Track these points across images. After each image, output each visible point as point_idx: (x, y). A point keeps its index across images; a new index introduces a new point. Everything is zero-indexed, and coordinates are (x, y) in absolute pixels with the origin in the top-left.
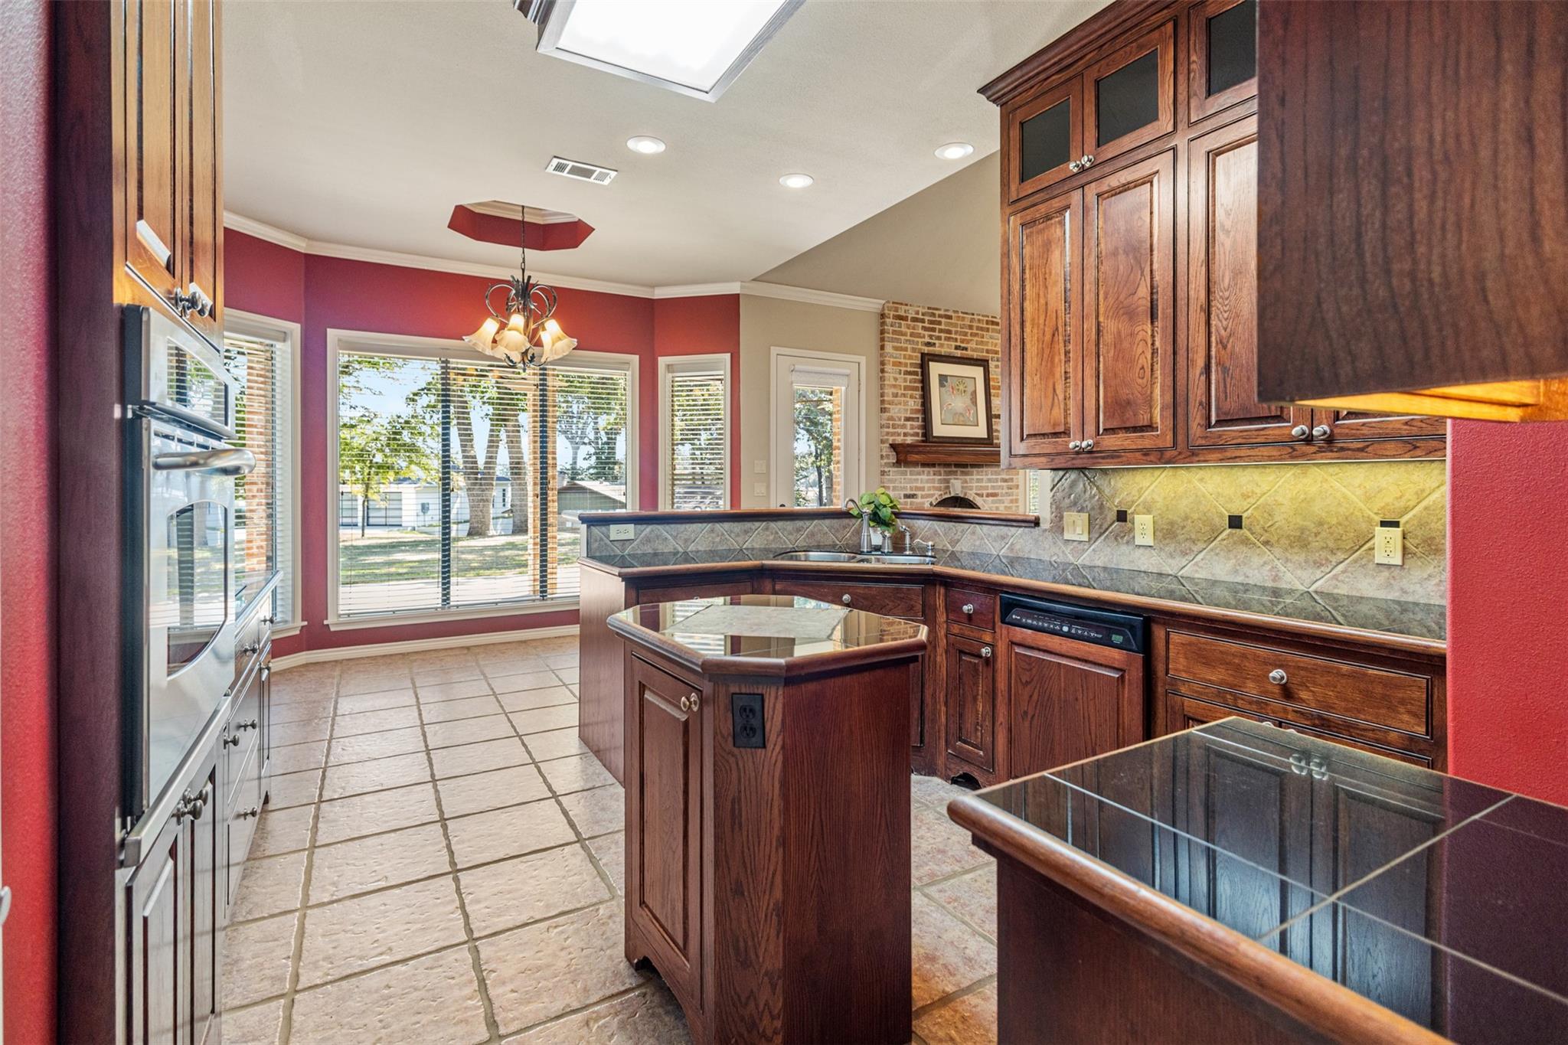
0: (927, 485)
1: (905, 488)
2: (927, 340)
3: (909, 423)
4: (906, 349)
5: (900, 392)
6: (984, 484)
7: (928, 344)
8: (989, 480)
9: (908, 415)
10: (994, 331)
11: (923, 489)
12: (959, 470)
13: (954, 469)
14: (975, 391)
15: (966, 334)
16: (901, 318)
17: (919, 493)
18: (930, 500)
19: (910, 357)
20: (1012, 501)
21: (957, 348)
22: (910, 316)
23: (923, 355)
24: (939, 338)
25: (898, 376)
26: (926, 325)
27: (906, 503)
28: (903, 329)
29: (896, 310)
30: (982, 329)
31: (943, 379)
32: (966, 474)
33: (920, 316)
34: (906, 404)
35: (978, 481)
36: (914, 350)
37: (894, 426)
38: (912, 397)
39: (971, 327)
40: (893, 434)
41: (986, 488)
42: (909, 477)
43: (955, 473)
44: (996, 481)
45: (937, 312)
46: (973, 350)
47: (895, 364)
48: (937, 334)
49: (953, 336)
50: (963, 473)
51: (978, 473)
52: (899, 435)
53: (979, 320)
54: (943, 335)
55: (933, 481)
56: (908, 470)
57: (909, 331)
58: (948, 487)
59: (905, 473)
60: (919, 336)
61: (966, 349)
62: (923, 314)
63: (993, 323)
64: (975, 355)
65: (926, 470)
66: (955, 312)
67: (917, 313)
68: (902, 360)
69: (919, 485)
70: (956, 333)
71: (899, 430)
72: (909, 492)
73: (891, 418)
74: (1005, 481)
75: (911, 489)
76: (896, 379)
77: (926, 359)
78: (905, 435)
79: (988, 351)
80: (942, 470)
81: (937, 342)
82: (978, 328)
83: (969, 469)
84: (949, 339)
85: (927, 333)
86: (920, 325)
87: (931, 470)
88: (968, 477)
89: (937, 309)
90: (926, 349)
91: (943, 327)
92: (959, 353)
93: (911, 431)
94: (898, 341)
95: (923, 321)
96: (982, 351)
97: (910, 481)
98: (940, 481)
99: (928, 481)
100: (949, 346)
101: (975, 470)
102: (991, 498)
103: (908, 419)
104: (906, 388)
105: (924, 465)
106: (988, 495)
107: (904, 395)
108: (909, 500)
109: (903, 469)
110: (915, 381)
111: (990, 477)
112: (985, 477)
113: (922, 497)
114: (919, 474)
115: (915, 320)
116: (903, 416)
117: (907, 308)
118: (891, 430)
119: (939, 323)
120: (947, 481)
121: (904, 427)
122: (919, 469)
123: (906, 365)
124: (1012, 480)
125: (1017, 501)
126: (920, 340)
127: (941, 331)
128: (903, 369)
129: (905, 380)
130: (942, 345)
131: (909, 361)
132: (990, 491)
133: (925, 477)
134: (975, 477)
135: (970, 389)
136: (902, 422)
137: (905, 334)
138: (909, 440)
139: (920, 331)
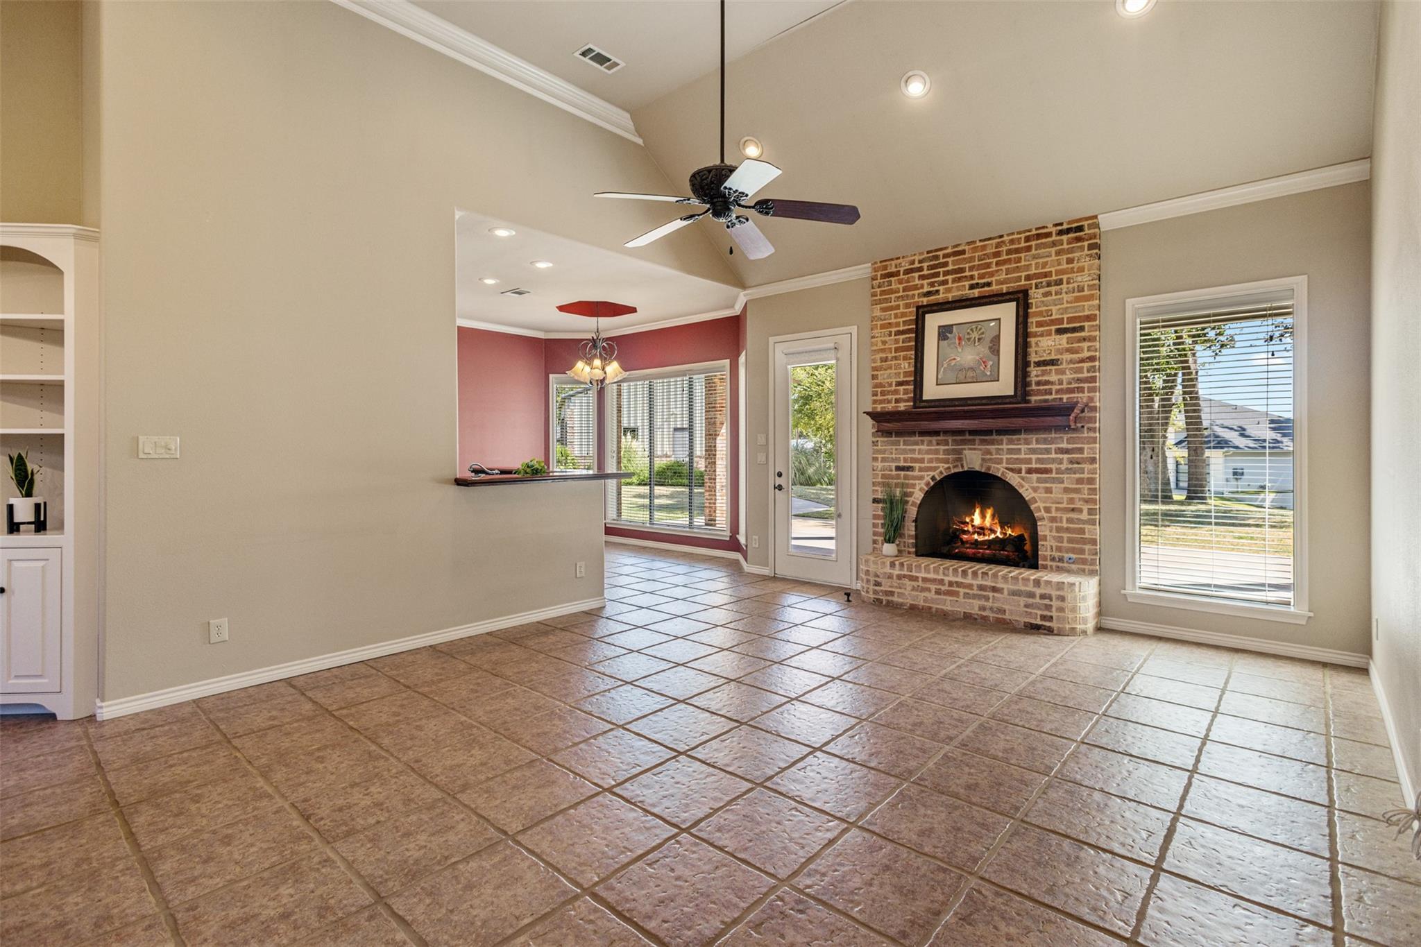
0: (927, 457)
1: (898, 460)
2: (926, 289)
3: (901, 388)
4: (898, 307)
5: (890, 356)
6: (1023, 456)
7: (929, 294)
8: (1033, 451)
9: (902, 379)
10: (1038, 247)
11: (922, 461)
12: (977, 438)
13: (967, 437)
14: (998, 337)
15: (988, 266)
16: (891, 275)
17: (917, 465)
18: (932, 474)
19: (903, 315)
20: (1080, 481)
21: (972, 287)
22: (902, 270)
23: (918, 308)
24: (945, 282)
25: (887, 339)
26: (925, 272)
27: (898, 477)
28: (893, 286)
29: (885, 268)
30: (1017, 251)
31: (944, 332)
32: (992, 443)
33: (917, 265)
34: (898, 367)
35: (1010, 451)
36: (907, 306)
37: (883, 393)
38: (905, 358)
39: (997, 254)
40: (881, 402)
41: (1029, 461)
42: (902, 447)
43: (972, 442)
44: (1048, 451)
45: (941, 253)
46: (1000, 283)
47: (882, 327)
48: (941, 278)
49: (967, 274)
50: (983, 442)
51: (1011, 442)
52: (889, 402)
53: (1012, 241)
54: (950, 277)
55: (937, 452)
56: (902, 440)
57: (901, 287)
58: (960, 460)
59: (897, 443)
60: (916, 288)
61: (989, 284)
62: (920, 262)
63: (1039, 236)
64: (1004, 288)
65: (926, 439)
66: (969, 244)
67: (913, 262)
68: (893, 321)
69: (916, 456)
70: (971, 269)
71: (889, 397)
72: (902, 464)
73: (881, 385)
74: (1067, 451)
75: (905, 460)
76: (884, 343)
77: (922, 312)
78: (897, 401)
79: (1028, 278)
80: (950, 439)
81: (941, 288)
82: (1009, 252)
83: (995, 437)
84: (959, 279)
85: (925, 282)
86: (916, 275)
87: (934, 439)
88: (992, 448)
89: (941, 249)
90: (925, 300)
91: (950, 267)
92: (976, 293)
93: (905, 397)
94: (887, 300)
95: (921, 269)
96: (1019, 279)
97: (905, 452)
98: (946, 452)
99: (928, 452)
100: (958, 289)
101: (1005, 438)
102: (1035, 476)
103: (900, 384)
104: (897, 350)
105: (923, 433)
106: (1030, 471)
107: (896, 358)
108: (902, 473)
109: (894, 438)
110: (910, 340)
111: (1034, 446)
112: (1023, 447)
113: (921, 470)
114: (916, 443)
115: (907, 272)
116: (894, 381)
117: (899, 261)
118: (879, 398)
119: (946, 264)
120: (959, 452)
121: (896, 392)
122: (917, 438)
123: (898, 324)
124: (1081, 450)
125: (1091, 481)
126: (916, 292)
127: (947, 273)
128: (893, 330)
129: (897, 341)
130: (948, 290)
131: (901, 320)
132: (1034, 466)
133: (924, 447)
134: (1005, 447)
135: (989, 336)
136: (894, 388)
137: (897, 291)
138: (902, 407)
139: (917, 282)
